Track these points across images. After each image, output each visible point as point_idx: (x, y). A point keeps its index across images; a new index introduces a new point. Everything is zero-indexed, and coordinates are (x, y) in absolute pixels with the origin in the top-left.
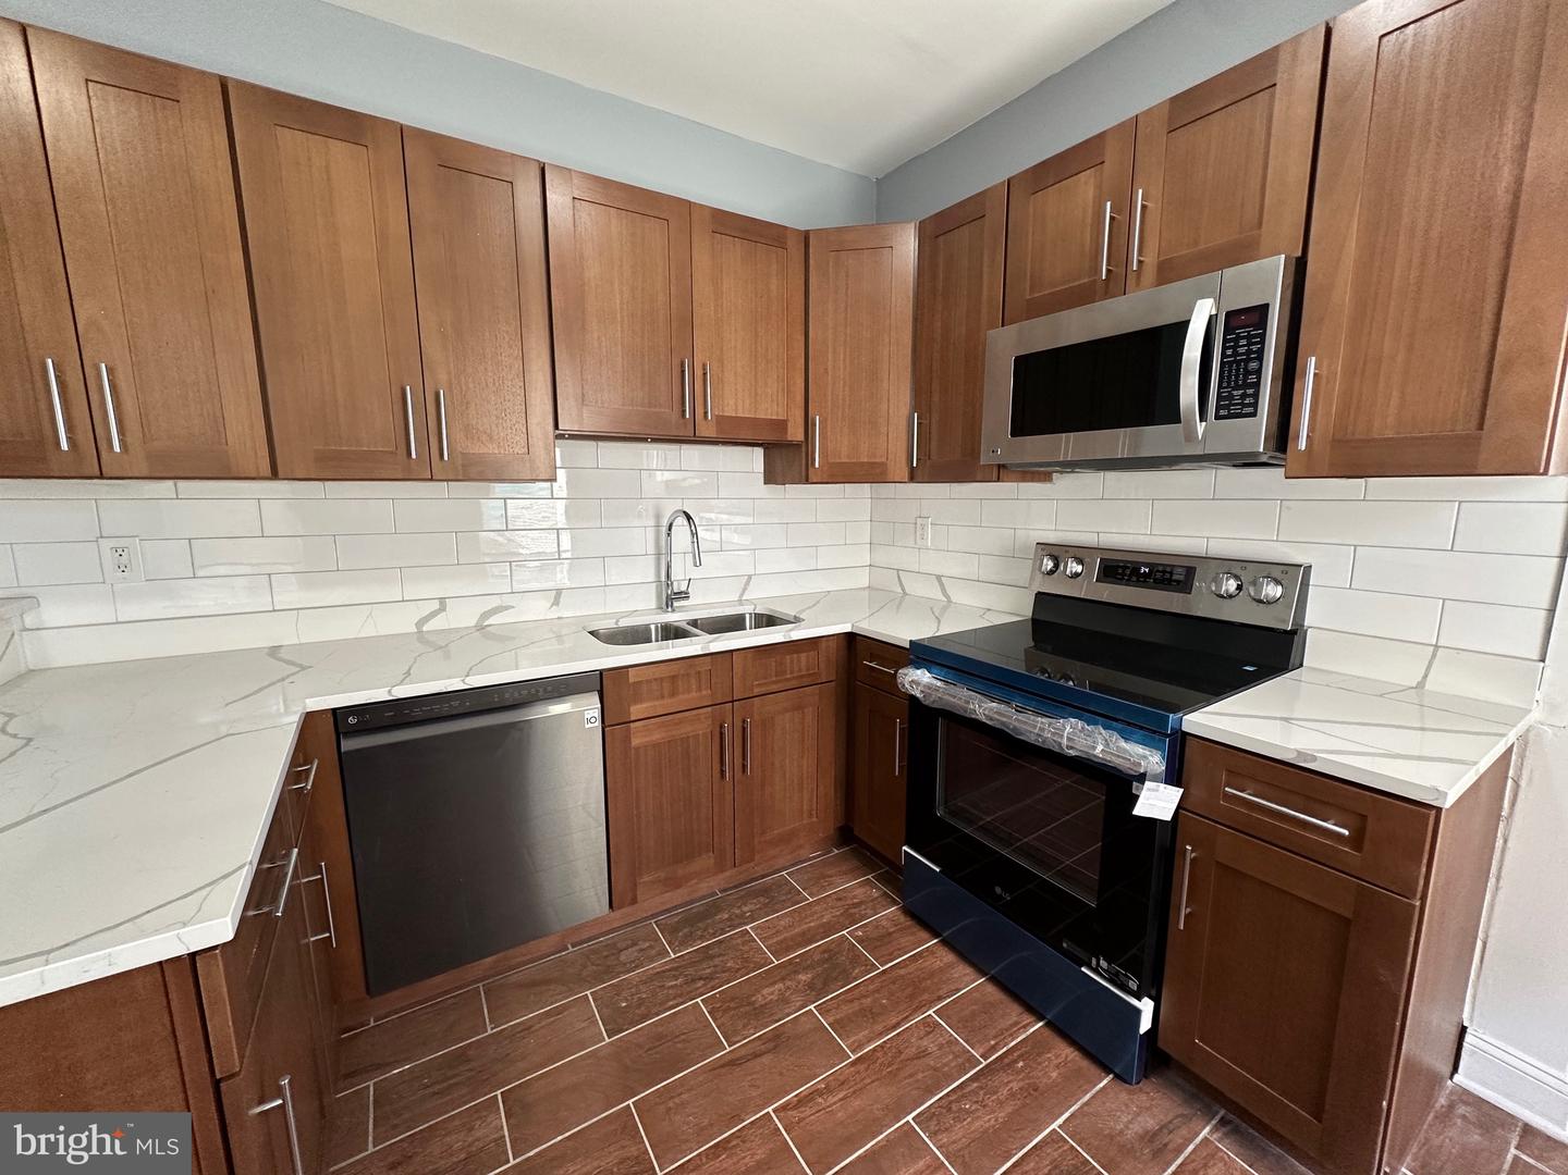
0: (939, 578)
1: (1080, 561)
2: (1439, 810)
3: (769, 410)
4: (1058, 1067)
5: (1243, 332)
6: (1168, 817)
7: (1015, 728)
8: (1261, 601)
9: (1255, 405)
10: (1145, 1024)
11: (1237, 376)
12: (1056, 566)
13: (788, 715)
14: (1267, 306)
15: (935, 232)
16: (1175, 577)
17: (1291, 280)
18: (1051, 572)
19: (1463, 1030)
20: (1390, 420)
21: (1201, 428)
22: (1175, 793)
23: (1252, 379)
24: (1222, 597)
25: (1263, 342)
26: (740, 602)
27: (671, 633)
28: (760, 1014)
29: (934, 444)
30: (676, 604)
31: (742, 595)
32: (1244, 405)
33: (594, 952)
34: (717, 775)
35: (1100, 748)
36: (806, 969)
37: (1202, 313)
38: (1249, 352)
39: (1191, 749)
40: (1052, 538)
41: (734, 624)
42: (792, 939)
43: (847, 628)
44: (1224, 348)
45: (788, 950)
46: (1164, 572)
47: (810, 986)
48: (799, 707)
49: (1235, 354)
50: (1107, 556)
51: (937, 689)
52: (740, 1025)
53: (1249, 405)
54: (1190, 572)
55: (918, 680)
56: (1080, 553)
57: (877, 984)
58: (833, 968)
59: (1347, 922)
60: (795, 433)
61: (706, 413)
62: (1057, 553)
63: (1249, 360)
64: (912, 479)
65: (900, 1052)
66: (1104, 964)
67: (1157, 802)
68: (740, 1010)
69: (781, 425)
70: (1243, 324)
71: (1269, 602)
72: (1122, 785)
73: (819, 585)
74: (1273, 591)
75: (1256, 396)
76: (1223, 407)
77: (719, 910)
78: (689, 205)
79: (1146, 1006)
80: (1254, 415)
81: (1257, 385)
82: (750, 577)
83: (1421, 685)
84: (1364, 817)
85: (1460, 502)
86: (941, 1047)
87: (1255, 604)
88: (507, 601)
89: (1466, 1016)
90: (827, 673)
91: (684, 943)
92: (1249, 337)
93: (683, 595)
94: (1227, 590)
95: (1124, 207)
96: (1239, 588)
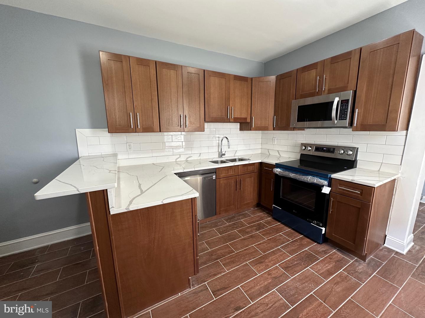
0: (278, 151)
1: (311, 147)
2: (375, 188)
3: (243, 116)
4: (306, 241)
5: (344, 104)
6: (328, 193)
7: (299, 179)
8: (348, 155)
9: (346, 118)
10: (323, 232)
11: (343, 112)
12: (305, 148)
13: (248, 179)
14: (349, 100)
15: (280, 78)
16: (331, 150)
17: (353, 95)
18: (304, 149)
19: (386, 236)
20: (371, 121)
21: (336, 122)
22: (330, 189)
23: (346, 113)
24: (340, 154)
25: (348, 106)
26: (234, 156)
27: (222, 162)
28: (248, 233)
29: (279, 123)
30: (223, 156)
31: (235, 155)
32: (344, 118)
33: (213, 223)
34: (235, 189)
35: (315, 181)
36: (255, 227)
37: (337, 100)
38: (345, 108)
39: (333, 181)
40: (304, 142)
41: (234, 160)
42: (251, 222)
43: (260, 161)
44: (341, 107)
45: (250, 224)
46: (329, 149)
47: (256, 229)
48: (251, 177)
49: (343, 108)
50: (317, 146)
51: (282, 172)
52: (244, 234)
53: (345, 118)
54: (334, 149)
55: (278, 171)
56: (311, 145)
57: (269, 229)
58: (260, 227)
59: (359, 208)
60: (248, 120)
61: (232, 117)
62: (305, 145)
63: (345, 109)
64: (274, 130)
65: (275, 239)
66: (315, 222)
67: (326, 190)
68: (243, 232)
69: (246, 119)
70: (344, 103)
71: (350, 155)
72: (320, 187)
73: (251, 152)
74: (351, 153)
75: (346, 116)
76: (340, 118)
77: (235, 217)
78: (230, 75)
79: (324, 229)
80: (346, 119)
81: (347, 114)
82: (236, 151)
83: (379, 171)
84: (363, 190)
85: (387, 135)
86: (283, 238)
87: (347, 155)
88: (191, 155)
89: (387, 233)
90: (256, 170)
91: (230, 222)
92: (345, 105)
93: (224, 155)
94: (341, 153)
95: (321, 77)
96: (344, 152)
